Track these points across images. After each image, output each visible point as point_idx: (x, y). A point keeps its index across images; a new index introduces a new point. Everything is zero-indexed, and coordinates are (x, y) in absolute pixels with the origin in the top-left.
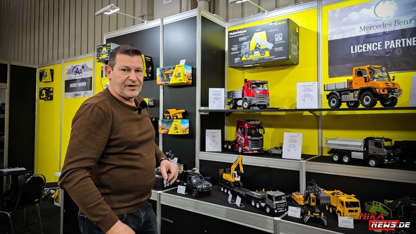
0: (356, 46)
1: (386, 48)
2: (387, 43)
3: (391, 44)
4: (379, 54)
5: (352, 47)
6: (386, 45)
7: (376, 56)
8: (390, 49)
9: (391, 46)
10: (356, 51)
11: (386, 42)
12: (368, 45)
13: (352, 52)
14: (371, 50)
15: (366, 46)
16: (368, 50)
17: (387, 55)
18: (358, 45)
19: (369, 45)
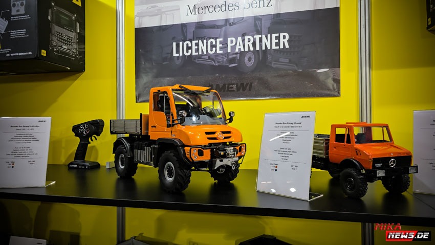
0: (181, 43)
1: (229, 51)
2: (232, 42)
3: (237, 44)
4: (218, 62)
5: (174, 44)
6: (230, 45)
7: (213, 66)
8: (236, 53)
9: (238, 47)
10: (181, 54)
11: (229, 39)
12: (200, 41)
13: (175, 54)
14: (205, 53)
15: (197, 45)
16: (200, 53)
17: (231, 66)
18: (184, 41)
19: (203, 42)
